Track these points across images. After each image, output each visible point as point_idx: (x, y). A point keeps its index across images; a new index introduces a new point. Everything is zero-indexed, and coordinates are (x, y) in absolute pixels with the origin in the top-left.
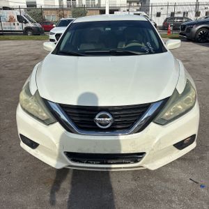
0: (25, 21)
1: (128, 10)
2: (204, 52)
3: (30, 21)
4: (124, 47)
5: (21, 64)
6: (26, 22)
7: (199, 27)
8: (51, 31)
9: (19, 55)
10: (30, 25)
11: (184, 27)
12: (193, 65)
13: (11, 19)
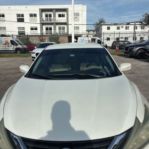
0: (16, 43)
1: (87, 36)
2: (143, 66)
3: (20, 44)
4: (85, 69)
5: (8, 76)
6: (17, 45)
7: (138, 48)
8: (33, 51)
9: (7, 69)
10: (19, 46)
11: (127, 48)
12: (138, 77)
13: (7, 43)
